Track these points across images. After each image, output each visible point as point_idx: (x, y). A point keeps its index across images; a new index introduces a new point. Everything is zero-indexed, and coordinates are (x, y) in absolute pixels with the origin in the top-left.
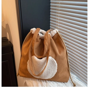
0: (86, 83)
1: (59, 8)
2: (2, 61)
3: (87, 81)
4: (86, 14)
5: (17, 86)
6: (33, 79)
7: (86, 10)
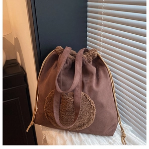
0: (144, 138)
1: (103, 11)
2: (3, 101)
3: (146, 134)
4: (145, 20)
5: (36, 144)
7: (145, 12)
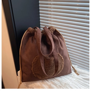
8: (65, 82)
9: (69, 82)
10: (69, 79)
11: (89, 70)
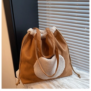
6: (40, 82)
8: (63, 82)
9: (67, 81)
10: (66, 79)
11: (89, 71)
